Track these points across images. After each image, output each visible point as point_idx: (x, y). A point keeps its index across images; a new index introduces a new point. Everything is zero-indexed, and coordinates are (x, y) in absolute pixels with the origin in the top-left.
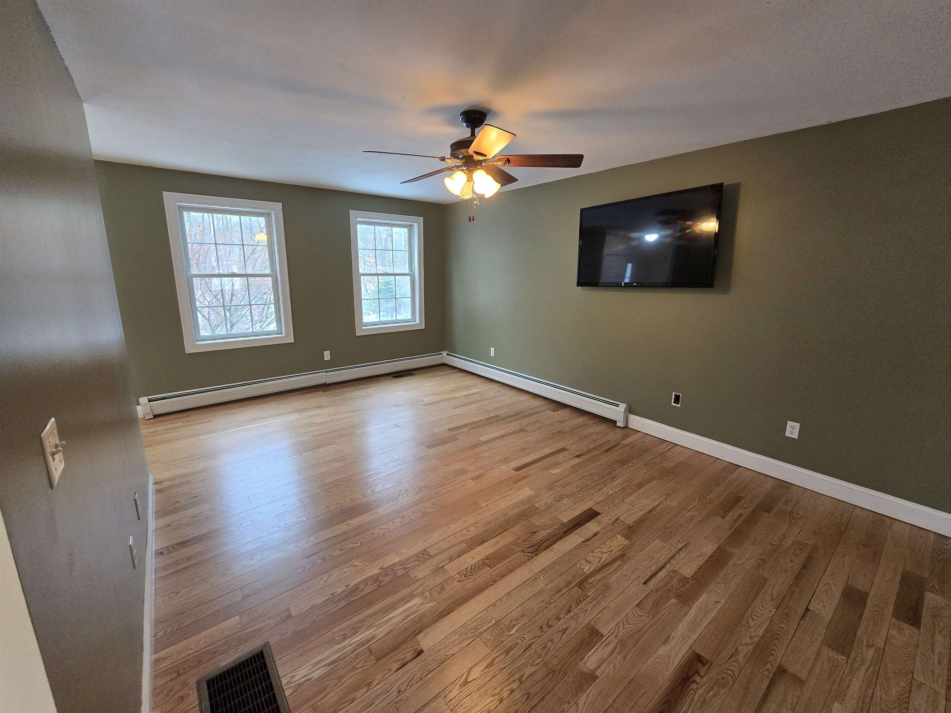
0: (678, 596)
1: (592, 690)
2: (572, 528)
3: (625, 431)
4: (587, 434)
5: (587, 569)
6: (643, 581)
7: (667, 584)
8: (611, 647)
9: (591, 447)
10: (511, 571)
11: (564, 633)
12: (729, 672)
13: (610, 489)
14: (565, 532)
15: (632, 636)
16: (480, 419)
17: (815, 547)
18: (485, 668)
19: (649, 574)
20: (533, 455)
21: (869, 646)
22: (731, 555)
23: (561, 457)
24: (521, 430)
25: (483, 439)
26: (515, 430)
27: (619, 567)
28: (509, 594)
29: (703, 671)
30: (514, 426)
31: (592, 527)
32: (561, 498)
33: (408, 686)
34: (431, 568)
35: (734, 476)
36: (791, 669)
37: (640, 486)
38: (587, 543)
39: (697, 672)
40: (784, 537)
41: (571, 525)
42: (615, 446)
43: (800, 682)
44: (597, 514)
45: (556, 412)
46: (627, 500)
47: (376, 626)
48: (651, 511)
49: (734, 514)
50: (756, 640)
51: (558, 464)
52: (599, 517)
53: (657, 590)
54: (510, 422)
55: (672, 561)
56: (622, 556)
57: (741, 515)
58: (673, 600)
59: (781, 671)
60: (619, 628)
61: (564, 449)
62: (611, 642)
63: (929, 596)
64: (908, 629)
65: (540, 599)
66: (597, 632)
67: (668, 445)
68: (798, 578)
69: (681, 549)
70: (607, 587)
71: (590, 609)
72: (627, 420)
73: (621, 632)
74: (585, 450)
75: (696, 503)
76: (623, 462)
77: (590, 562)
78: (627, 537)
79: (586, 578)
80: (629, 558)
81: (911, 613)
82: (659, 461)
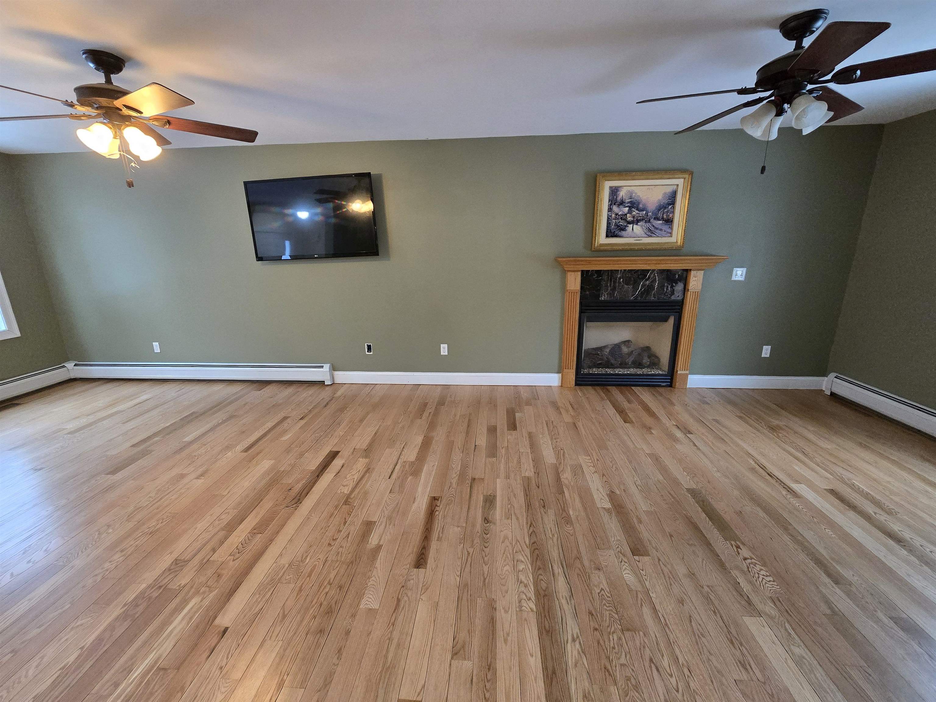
0: (412, 474)
1: (382, 555)
2: (322, 471)
3: (333, 386)
4: (302, 400)
5: (346, 491)
6: (388, 477)
7: (403, 471)
8: (383, 526)
9: (310, 408)
10: (283, 525)
11: (348, 537)
12: (451, 495)
13: (340, 431)
14: (318, 476)
15: (394, 510)
16: (173, 422)
17: (470, 414)
18: (296, 597)
19: (390, 472)
20: (256, 433)
21: (502, 448)
22: (433, 437)
23: (286, 425)
24: (232, 417)
25: (188, 439)
26: (224, 419)
27: (369, 478)
28: (290, 541)
29: (438, 503)
30: (220, 416)
31: (337, 463)
32: (301, 455)
34: (195, 568)
35: (419, 392)
36: (477, 477)
37: (361, 421)
38: (339, 474)
39: (436, 505)
40: (455, 415)
41: (320, 469)
42: (330, 401)
43: (482, 480)
44: (338, 452)
45: (262, 390)
46: (356, 434)
48: (376, 433)
49: (426, 414)
50: (458, 473)
51: (285, 432)
52: (340, 454)
53: (399, 478)
54: (214, 413)
55: (401, 457)
56: (368, 470)
57: (430, 413)
58: (410, 478)
59: (474, 479)
60: (384, 511)
61: (285, 418)
62: (382, 522)
63: (518, 415)
64: (514, 433)
65: (319, 529)
66: (371, 522)
67: (370, 387)
68: (467, 433)
69: (404, 448)
70: (366, 494)
71: (360, 513)
72: (333, 378)
73: (386, 512)
74: (306, 411)
75: (402, 417)
76: (342, 410)
77: (347, 486)
78: (366, 457)
79: (348, 496)
80: (374, 469)
81: (513, 426)
82: (368, 400)
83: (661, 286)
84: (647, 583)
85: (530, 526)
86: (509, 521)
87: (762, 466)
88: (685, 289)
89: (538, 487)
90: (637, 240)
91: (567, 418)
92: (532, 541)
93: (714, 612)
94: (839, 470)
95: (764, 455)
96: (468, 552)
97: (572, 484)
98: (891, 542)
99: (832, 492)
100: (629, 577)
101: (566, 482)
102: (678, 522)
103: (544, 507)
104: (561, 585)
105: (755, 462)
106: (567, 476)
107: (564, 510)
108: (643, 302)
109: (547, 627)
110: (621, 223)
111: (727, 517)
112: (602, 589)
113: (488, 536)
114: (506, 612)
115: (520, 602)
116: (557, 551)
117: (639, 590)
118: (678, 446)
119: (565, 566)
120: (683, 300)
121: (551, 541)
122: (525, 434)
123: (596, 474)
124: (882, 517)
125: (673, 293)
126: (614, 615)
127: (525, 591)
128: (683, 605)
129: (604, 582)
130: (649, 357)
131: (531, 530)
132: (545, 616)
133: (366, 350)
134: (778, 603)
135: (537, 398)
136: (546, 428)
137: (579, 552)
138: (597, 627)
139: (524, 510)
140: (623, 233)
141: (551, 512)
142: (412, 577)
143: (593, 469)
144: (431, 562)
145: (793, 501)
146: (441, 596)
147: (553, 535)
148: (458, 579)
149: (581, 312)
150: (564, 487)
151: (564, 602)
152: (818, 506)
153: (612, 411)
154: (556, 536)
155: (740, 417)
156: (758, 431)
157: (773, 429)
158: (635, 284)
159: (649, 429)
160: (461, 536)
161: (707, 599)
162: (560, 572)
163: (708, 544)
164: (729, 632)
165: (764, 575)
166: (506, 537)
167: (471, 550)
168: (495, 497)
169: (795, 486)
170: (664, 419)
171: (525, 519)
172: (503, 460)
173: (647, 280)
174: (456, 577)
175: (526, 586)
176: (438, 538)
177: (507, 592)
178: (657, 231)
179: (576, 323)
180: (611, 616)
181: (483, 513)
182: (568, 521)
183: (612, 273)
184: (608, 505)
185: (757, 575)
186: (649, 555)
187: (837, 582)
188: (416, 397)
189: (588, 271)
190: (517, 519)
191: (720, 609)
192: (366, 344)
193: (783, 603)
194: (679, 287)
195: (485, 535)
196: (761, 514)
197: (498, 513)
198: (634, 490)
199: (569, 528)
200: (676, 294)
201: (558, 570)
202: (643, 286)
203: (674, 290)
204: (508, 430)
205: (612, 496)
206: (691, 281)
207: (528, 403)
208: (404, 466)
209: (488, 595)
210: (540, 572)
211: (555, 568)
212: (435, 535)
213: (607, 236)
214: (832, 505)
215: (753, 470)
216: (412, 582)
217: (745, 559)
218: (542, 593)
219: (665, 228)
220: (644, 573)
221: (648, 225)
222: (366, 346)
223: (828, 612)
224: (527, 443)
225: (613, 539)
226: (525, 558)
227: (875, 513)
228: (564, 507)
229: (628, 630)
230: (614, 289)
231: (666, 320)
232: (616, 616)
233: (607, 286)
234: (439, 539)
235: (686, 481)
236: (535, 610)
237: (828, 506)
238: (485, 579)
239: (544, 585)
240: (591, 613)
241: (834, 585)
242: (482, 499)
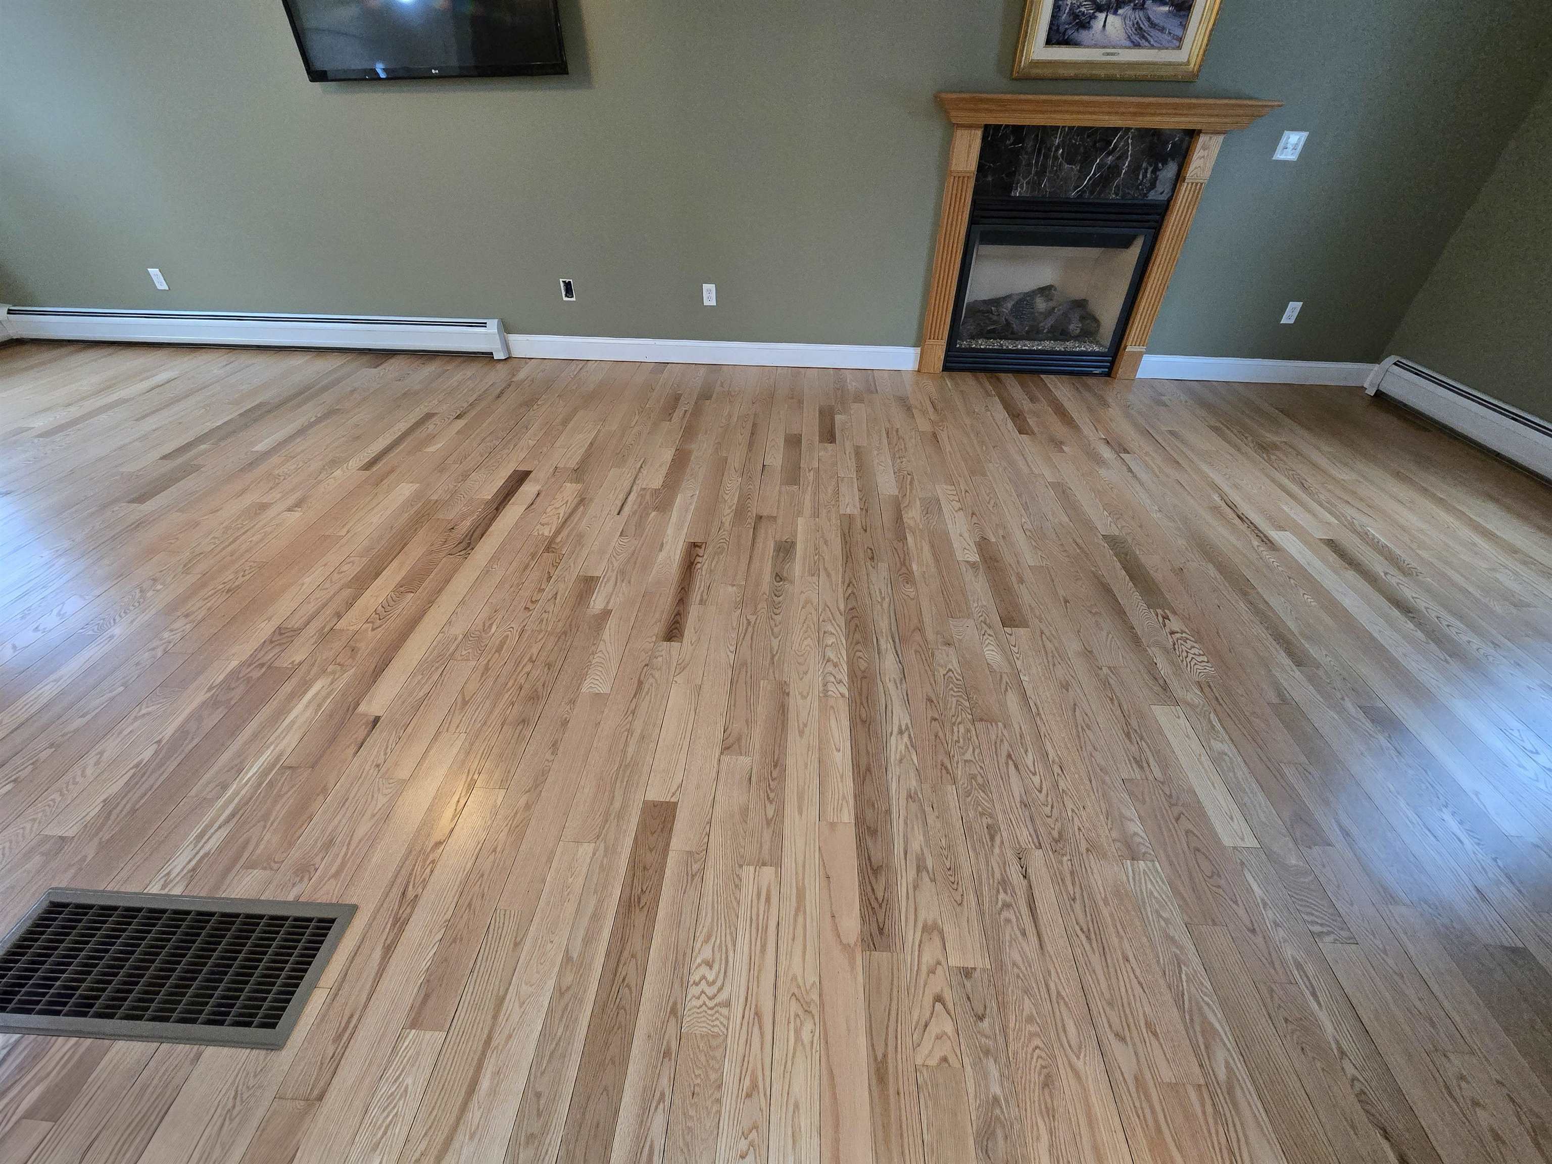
0: (656, 508)
1: (612, 623)
2: (503, 501)
3: (510, 362)
4: (455, 385)
5: (547, 532)
6: (616, 512)
7: (641, 504)
8: (612, 583)
9: (471, 400)
10: (447, 581)
11: (555, 599)
12: (722, 540)
13: (528, 440)
14: (497, 509)
15: (628, 561)
16: (226, 419)
17: (756, 415)
18: (482, 676)
19: (620, 504)
20: (380, 439)
21: (810, 471)
22: (691, 452)
23: (431, 427)
24: (330, 414)
25: (260, 447)
26: (319, 415)
27: (584, 514)
28: (462, 602)
29: (701, 552)
30: (309, 412)
31: (528, 489)
32: (465, 476)
33: (385, 754)
34: (313, 641)
35: (665, 375)
36: (764, 514)
37: (565, 422)
38: (533, 507)
39: (698, 555)
40: (730, 416)
41: (500, 498)
42: (506, 388)
43: (774, 519)
44: (527, 474)
45: (380, 368)
46: (558, 444)
47: (272, 743)
48: (591, 445)
49: (678, 414)
50: (734, 507)
51: (431, 438)
52: (532, 475)
53: (634, 513)
54: (299, 406)
55: (637, 482)
56: (581, 501)
57: (686, 411)
58: (654, 513)
59: (760, 517)
60: (612, 562)
61: (429, 416)
62: (610, 577)
63: (838, 418)
64: (830, 446)
65: (507, 586)
66: (592, 578)
67: (577, 365)
68: (751, 444)
69: (641, 467)
70: (580, 536)
71: (572, 565)
72: (506, 346)
73: (616, 564)
74: (465, 405)
75: (637, 417)
76: (529, 403)
77: (547, 524)
78: (577, 481)
79: (552, 540)
80: (591, 500)
81: (829, 435)
82: (574, 388)
83: (1135, 169)
84: (1019, 663)
85: (849, 586)
86: (815, 578)
87: (1231, 504)
88: (1179, 177)
89: (866, 531)
90: (1108, 54)
91: (924, 425)
92: (850, 606)
93: (1111, 700)
94: (1350, 512)
95: (1236, 486)
96: (748, 620)
97: (921, 527)
98: (1395, 613)
99: (1332, 544)
100: (992, 654)
101: (912, 523)
102: (1080, 583)
103: (872, 558)
104: (889, 664)
105: (1222, 499)
106: (913, 515)
107: (903, 564)
108: (1091, 204)
109: (864, 716)
110: (1083, 9)
111: (1158, 577)
112: (950, 670)
113: (781, 598)
114: (804, 697)
115: (825, 685)
116: (886, 622)
117: (1006, 671)
118: (1103, 472)
119: (897, 641)
120: (1169, 200)
121: (879, 607)
122: (849, 448)
123: (961, 512)
124: (1394, 579)
125: (1153, 185)
126: (964, 702)
127: (833, 672)
128: (1067, 690)
129: (955, 662)
130: (1082, 318)
131: (850, 591)
132: (862, 703)
133: (564, 293)
134: (1206, 690)
135: (873, 388)
136: (885, 441)
137: (921, 621)
138: (936, 716)
139: (840, 563)
140: (1084, 35)
141: (883, 566)
142: (661, 654)
143: (957, 505)
144: (689, 632)
145: (1267, 554)
146: (705, 678)
147: (883, 599)
148: (732, 656)
149: (973, 221)
150: (907, 530)
151: (891, 686)
152: (1302, 562)
153: (1000, 413)
154: (887, 600)
155: (1216, 429)
156: (1239, 450)
157: (1264, 448)
158: (1086, 162)
159: (1058, 445)
160: (738, 599)
161: (1106, 684)
162: (889, 647)
163: (1120, 612)
164: (1128, 724)
165: (1195, 654)
166: (808, 602)
167: (752, 619)
168: (793, 544)
169: (1274, 534)
170: (1088, 430)
171: (840, 576)
172: (809, 489)
173: (1109, 154)
174: (729, 653)
175: (835, 665)
176: (701, 600)
177: (806, 673)
178: (1154, 32)
179: (959, 245)
180: (958, 703)
181: (774, 566)
182: (909, 578)
183: (1046, 132)
184: (974, 557)
185: (1185, 654)
186: (1028, 627)
187: (1299, 664)
188: (660, 384)
189: (997, 127)
190: (829, 575)
191: (1122, 698)
192: (561, 280)
193: (1214, 690)
194: (1168, 172)
195: (775, 598)
196: (1212, 571)
197: (797, 568)
198: (1019, 538)
199: (910, 590)
200: (1159, 187)
201: (886, 645)
202: (1100, 167)
203: (1156, 179)
204: (821, 441)
205: (983, 545)
206: (1196, 156)
207: (858, 399)
208: (643, 496)
209: (777, 676)
210: (859, 647)
211: (882, 642)
212: (695, 596)
213: (1049, 42)
214: (1324, 560)
215: (1215, 509)
216: (660, 659)
217: (1172, 633)
218: (859, 674)
219: (1172, 25)
220: (1016, 650)
221: (1139, 14)
222: (562, 284)
223: (1275, 700)
224: (852, 464)
225: (976, 605)
226: (837, 628)
227: (1386, 574)
228: (904, 560)
229: (981, 720)
230: (1041, 173)
231: (1126, 243)
232: (967, 704)
233: (1029, 165)
234: (702, 602)
235: (1104, 524)
236: (847, 695)
237: (1317, 563)
238: (773, 657)
239: (863, 665)
240: (930, 700)
241: (1295, 668)
242: (772, 546)
